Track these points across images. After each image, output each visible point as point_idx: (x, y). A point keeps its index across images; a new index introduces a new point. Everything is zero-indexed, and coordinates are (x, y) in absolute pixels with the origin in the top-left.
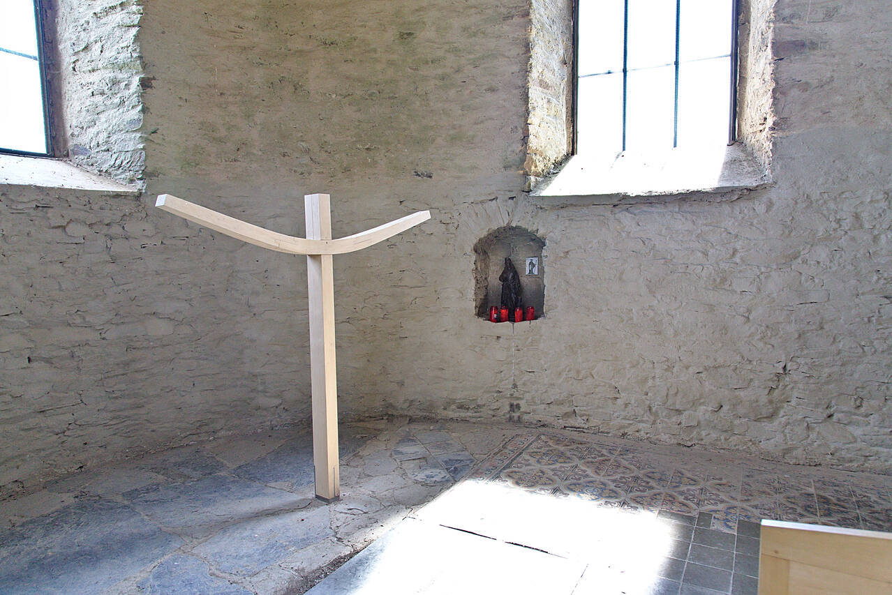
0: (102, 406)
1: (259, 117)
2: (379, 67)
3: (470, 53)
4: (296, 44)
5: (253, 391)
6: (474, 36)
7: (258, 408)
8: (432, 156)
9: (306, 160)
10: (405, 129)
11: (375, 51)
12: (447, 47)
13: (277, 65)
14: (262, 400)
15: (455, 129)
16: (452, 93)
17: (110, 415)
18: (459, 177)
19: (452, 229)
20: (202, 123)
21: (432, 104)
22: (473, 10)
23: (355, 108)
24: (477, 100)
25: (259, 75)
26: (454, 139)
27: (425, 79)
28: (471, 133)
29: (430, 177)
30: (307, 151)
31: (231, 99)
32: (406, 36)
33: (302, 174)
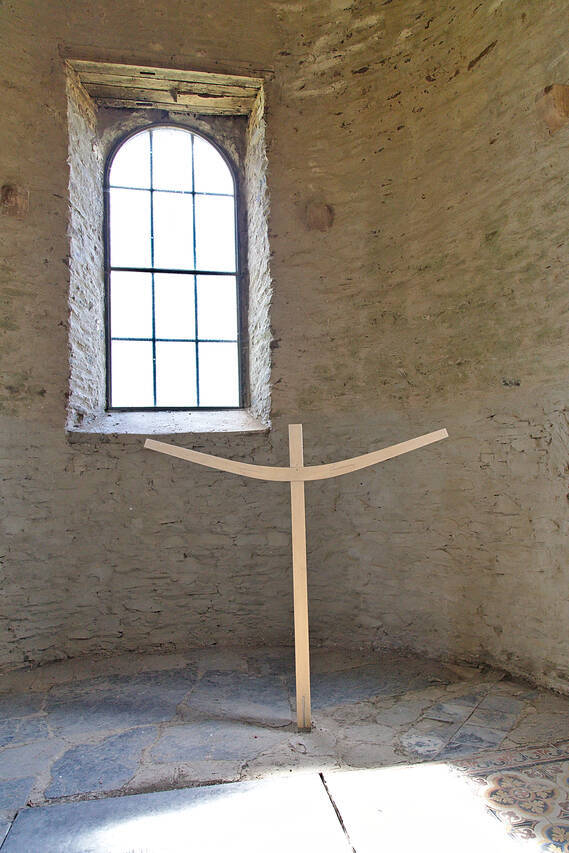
0: (232, 598)
1: (363, 353)
2: (467, 277)
3: (552, 232)
4: (396, 278)
5: (356, 607)
6: (555, 211)
7: (360, 626)
8: (520, 360)
9: (404, 384)
10: (493, 335)
11: (463, 262)
12: (529, 233)
13: (380, 302)
14: (365, 619)
15: (541, 324)
16: (537, 284)
17: (238, 606)
18: (547, 381)
19: (544, 445)
20: (316, 368)
21: (517, 301)
22: (553, 183)
23: (446, 325)
24: (562, 285)
25: (363, 316)
26: (540, 337)
27: (511, 275)
28: (558, 326)
29: (518, 384)
30: (405, 376)
31: (340, 342)
32: (491, 236)
33: (400, 398)
